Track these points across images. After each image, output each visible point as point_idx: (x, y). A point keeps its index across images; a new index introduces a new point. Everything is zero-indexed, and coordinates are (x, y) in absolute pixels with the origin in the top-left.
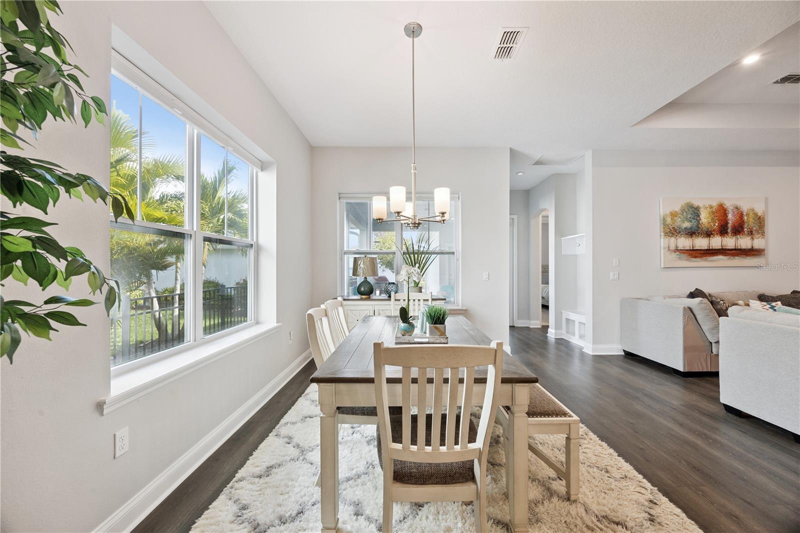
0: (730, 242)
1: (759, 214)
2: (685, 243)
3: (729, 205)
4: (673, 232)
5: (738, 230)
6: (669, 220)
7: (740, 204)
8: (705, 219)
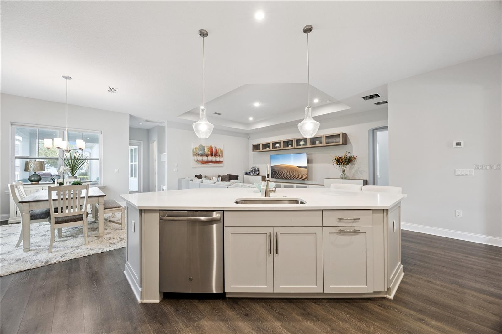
0: (213, 159)
1: (222, 150)
2: (200, 158)
3: (213, 146)
4: (196, 154)
5: (216, 155)
6: (195, 150)
7: (216, 146)
8: (206, 150)
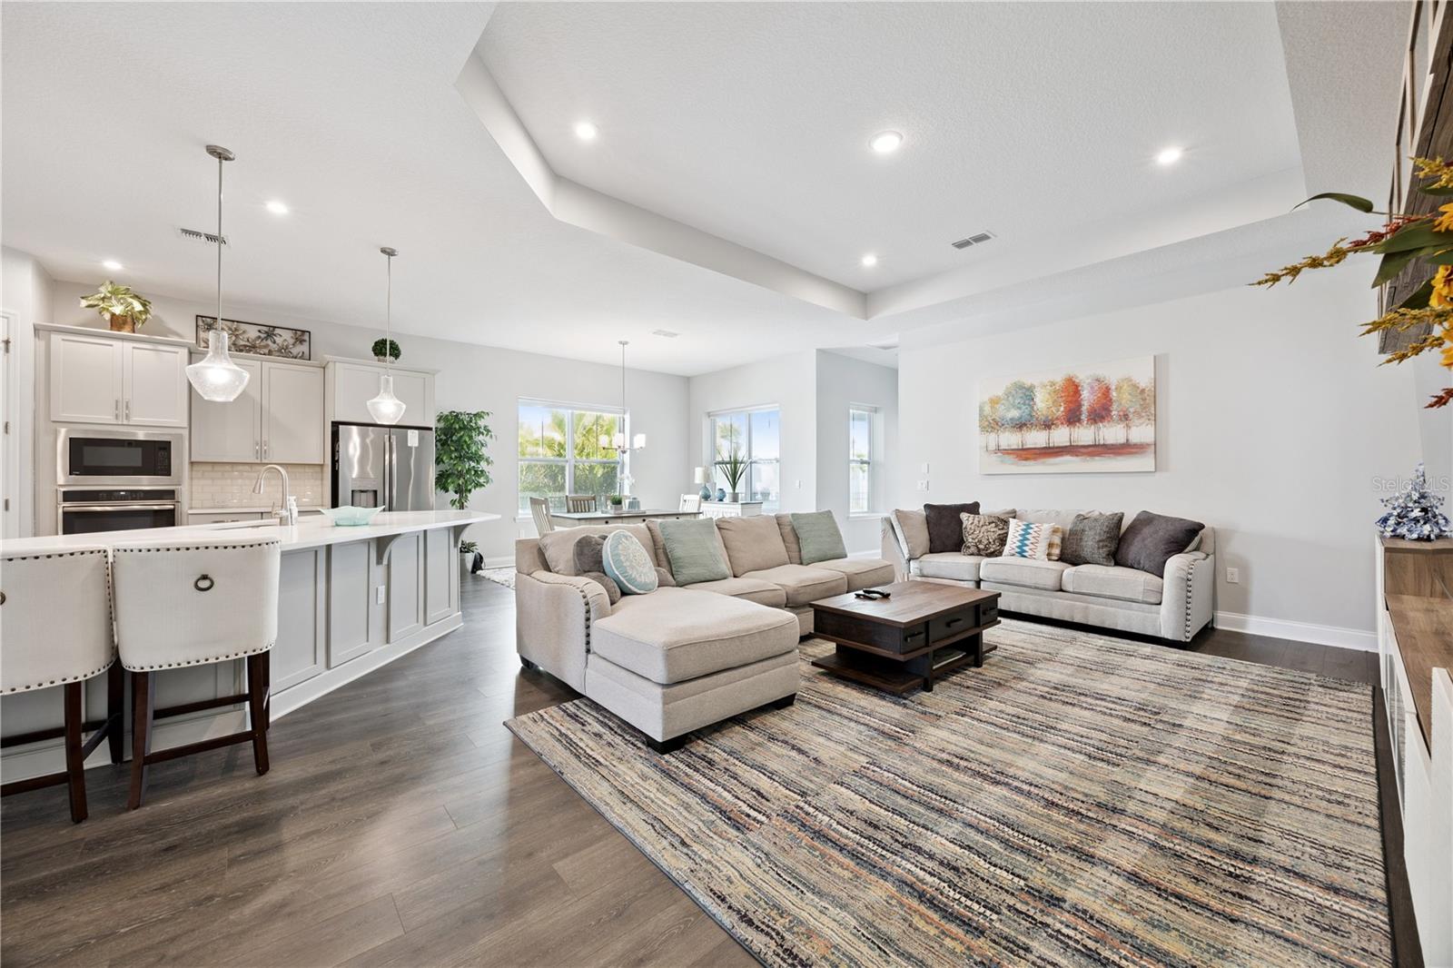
1: (1142, 385)
2: (1011, 439)
3: (1084, 377)
4: (992, 425)
5: (1101, 414)
6: (987, 409)
7: (1101, 373)
8: (1042, 403)
